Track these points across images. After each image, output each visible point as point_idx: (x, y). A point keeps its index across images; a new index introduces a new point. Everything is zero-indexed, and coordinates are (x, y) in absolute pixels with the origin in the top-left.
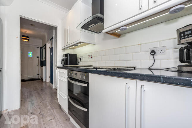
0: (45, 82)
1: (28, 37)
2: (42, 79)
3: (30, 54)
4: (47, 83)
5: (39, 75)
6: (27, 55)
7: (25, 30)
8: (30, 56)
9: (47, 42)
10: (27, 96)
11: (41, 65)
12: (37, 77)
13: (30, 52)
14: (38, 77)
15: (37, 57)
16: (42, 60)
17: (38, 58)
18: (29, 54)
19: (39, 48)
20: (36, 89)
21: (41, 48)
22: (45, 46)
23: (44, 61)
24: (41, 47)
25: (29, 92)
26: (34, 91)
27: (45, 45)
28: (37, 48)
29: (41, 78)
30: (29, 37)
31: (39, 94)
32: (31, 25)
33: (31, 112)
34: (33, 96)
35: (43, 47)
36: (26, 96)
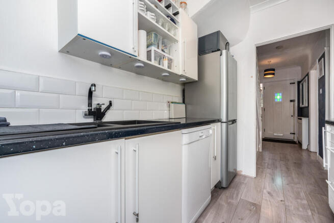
0: (308, 150)
1: (274, 70)
2: (300, 144)
3: (278, 97)
4: (312, 155)
5: (294, 134)
6: (273, 99)
7: (269, 60)
8: (278, 100)
9: (311, 68)
10: (268, 165)
11: (298, 116)
12: (291, 137)
13: (278, 94)
14: (293, 139)
15: (291, 101)
16: (301, 105)
17: (292, 103)
18: (276, 97)
19: (294, 83)
20: (284, 159)
21: (299, 83)
22: (307, 77)
23: (306, 107)
24: (300, 80)
25: (272, 159)
26: (280, 160)
27: (308, 75)
28: (291, 84)
29: (299, 142)
30: (276, 69)
31: (287, 168)
32: (277, 48)
33: (269, 191)
34: (277, 168)
35: (303, 79)
36: (266, 164)
